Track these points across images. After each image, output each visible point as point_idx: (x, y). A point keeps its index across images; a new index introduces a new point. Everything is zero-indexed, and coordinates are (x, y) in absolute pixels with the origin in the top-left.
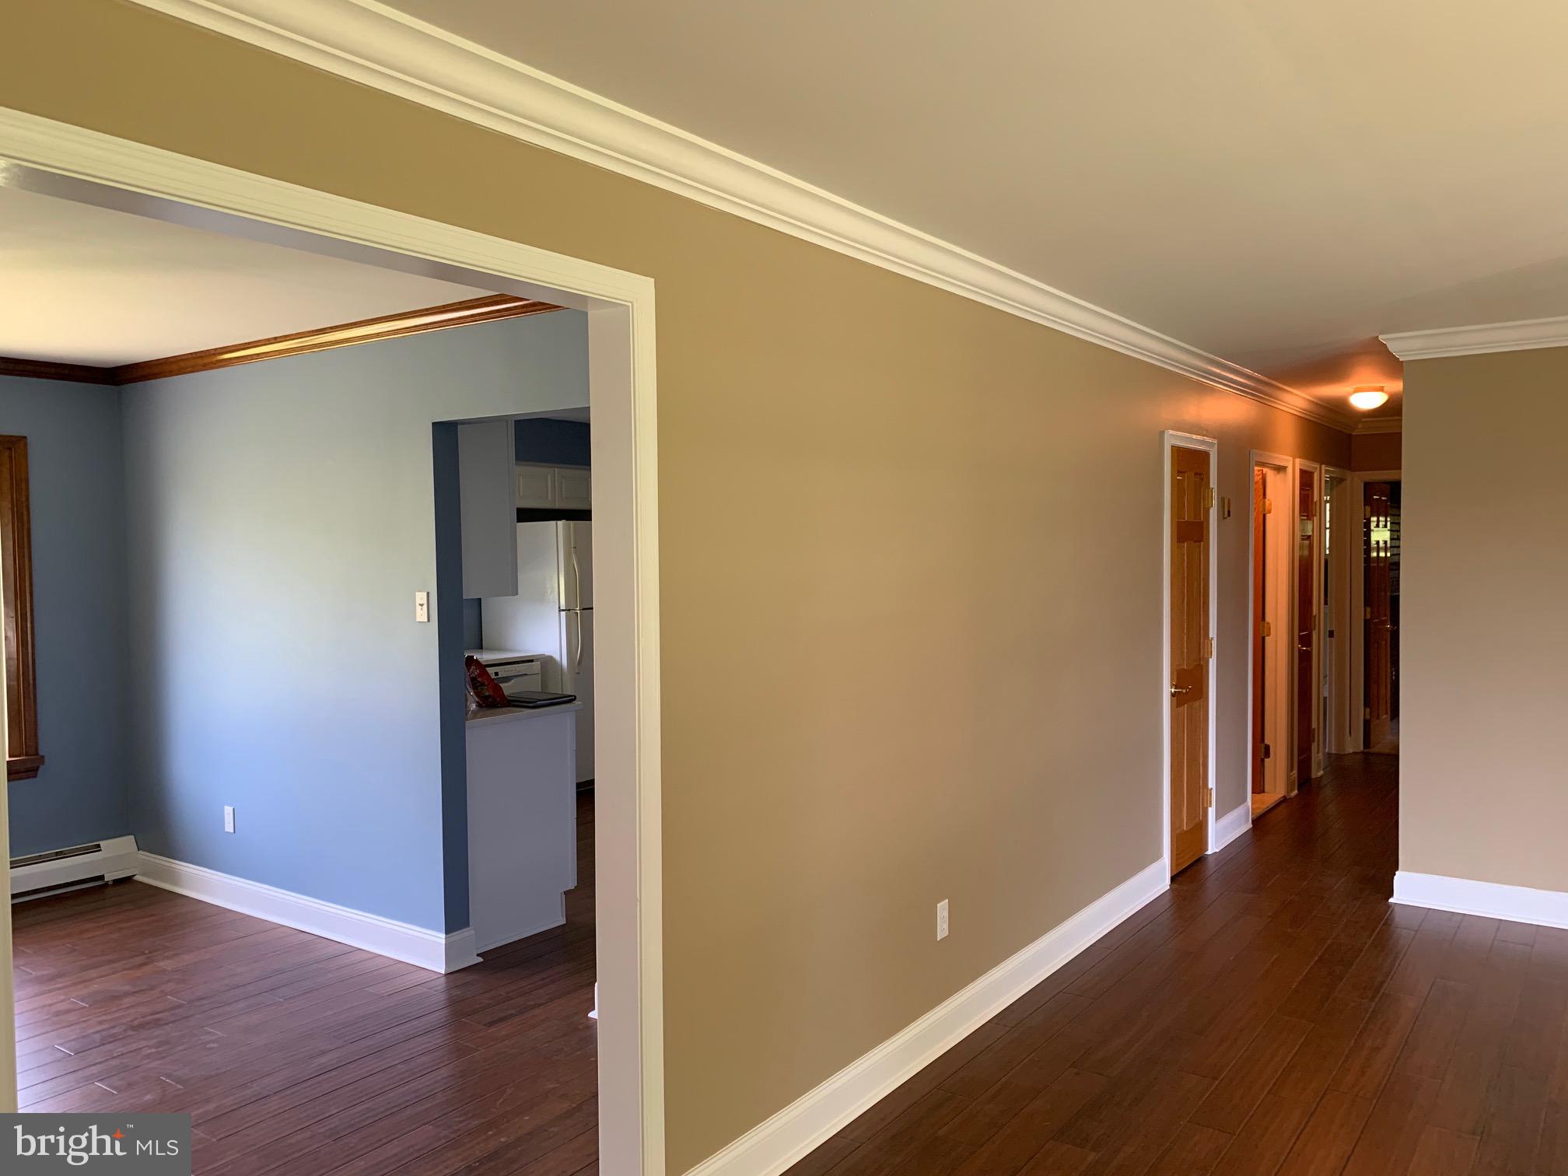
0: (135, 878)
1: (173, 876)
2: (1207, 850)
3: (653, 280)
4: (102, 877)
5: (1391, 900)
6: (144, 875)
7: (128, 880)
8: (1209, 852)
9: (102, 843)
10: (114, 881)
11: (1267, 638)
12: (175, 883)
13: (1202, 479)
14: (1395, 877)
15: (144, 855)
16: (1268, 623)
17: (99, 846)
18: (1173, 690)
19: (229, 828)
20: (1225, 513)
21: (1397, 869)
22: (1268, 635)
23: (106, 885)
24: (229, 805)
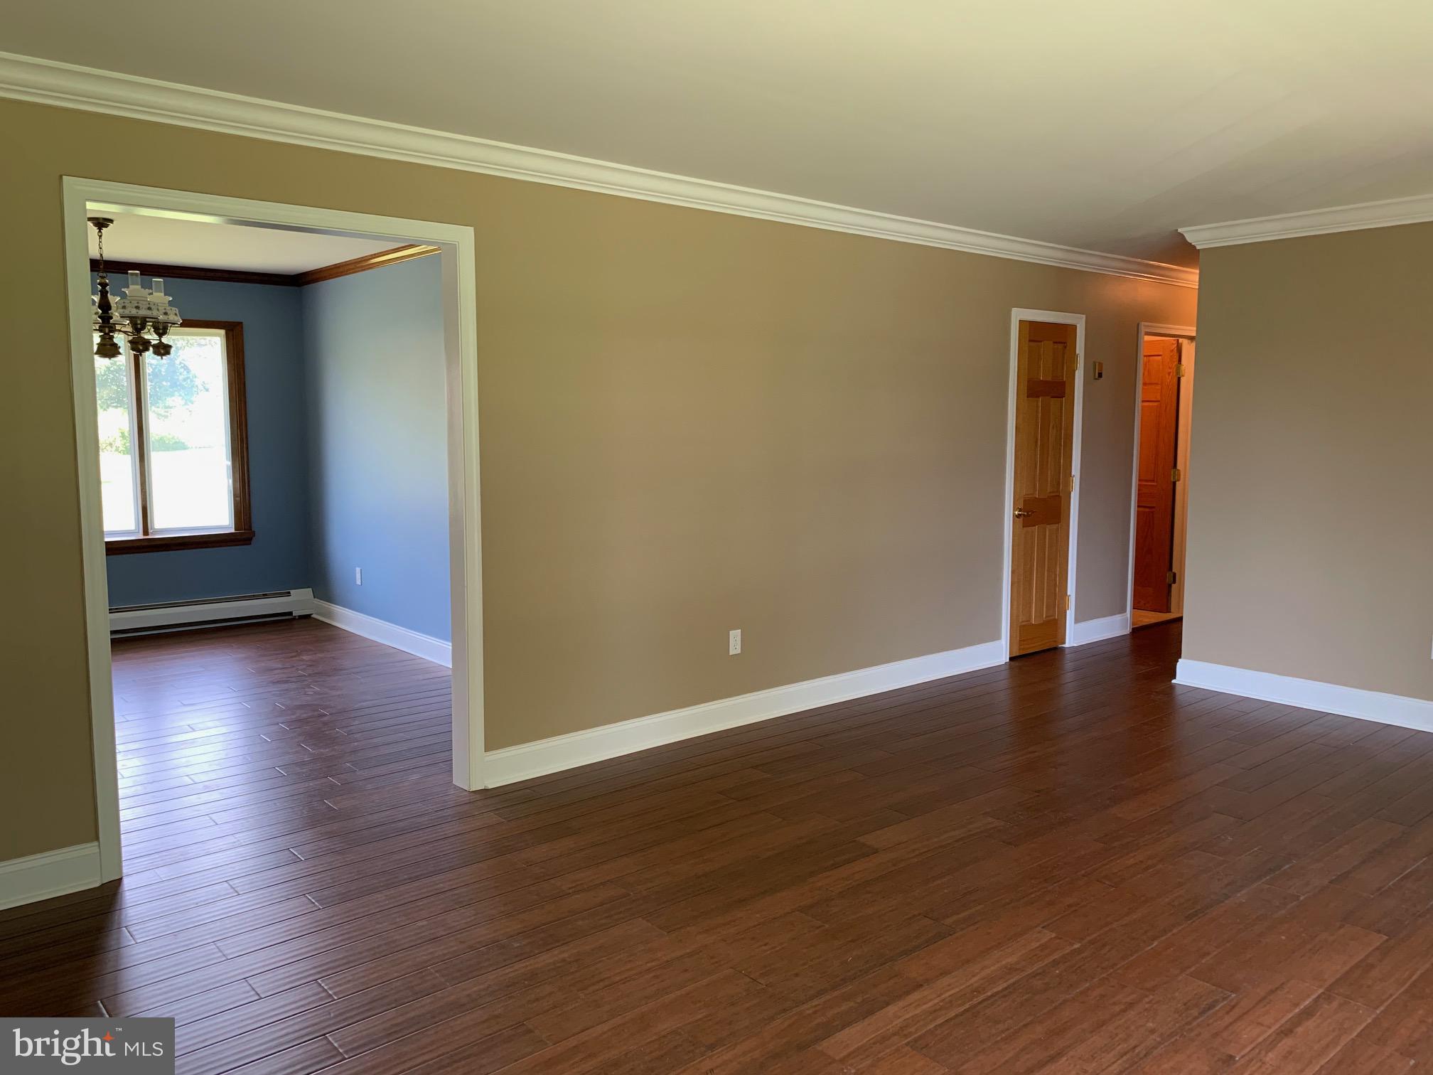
0: (312, 616)
1: (329, 614)
2: (1064, 643)
3: (472, 228)
4: (290, 613)
5: (1173, 681)
6: (317, 614)
7: (308, 617)
8: (1067, 645)
9: (292, 592)
10: (299, 616)
11: (1177, 483)
12: (333, 619)
13: (1065, 347)
14: (1178, 664)
15: (317, 601)
16: (1178, 470)
17: (289, 593)
18: (1016, 513)
19: (359, 582)
20: (1096, 373)
21: (1180, 657)
22: (1179, 480)
23: (294, 619)
24: (358, 567)
